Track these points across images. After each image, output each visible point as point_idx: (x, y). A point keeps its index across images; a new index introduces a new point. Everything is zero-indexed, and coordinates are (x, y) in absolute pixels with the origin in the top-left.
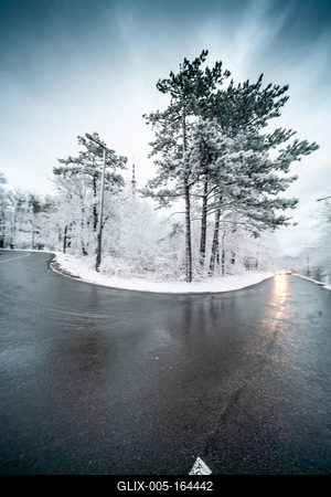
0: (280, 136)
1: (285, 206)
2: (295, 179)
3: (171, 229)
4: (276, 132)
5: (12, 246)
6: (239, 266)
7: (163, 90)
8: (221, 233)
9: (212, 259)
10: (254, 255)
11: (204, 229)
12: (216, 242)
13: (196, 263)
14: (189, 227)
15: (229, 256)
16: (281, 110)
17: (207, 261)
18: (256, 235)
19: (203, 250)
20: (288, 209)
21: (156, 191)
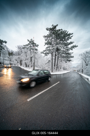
0: (71, 43)
1: (71, 57)
2: (73, 53)
3: (48, 61)
4: (71, 42)
5: (4, 64)
6: (62, 69)
7: (47, 30)
8: (58, 62)
9: (56, 68)
10: (66, 67)
11: (55, 61)
12: (57, 64)
13: (53, 69)
14: (52, 61)
15: (60, 67)
16: (71, 38)
17: (55, 68)
18: (66, 62)
19: (55, 66)
20: (72, 58)
21: (45, 52)
